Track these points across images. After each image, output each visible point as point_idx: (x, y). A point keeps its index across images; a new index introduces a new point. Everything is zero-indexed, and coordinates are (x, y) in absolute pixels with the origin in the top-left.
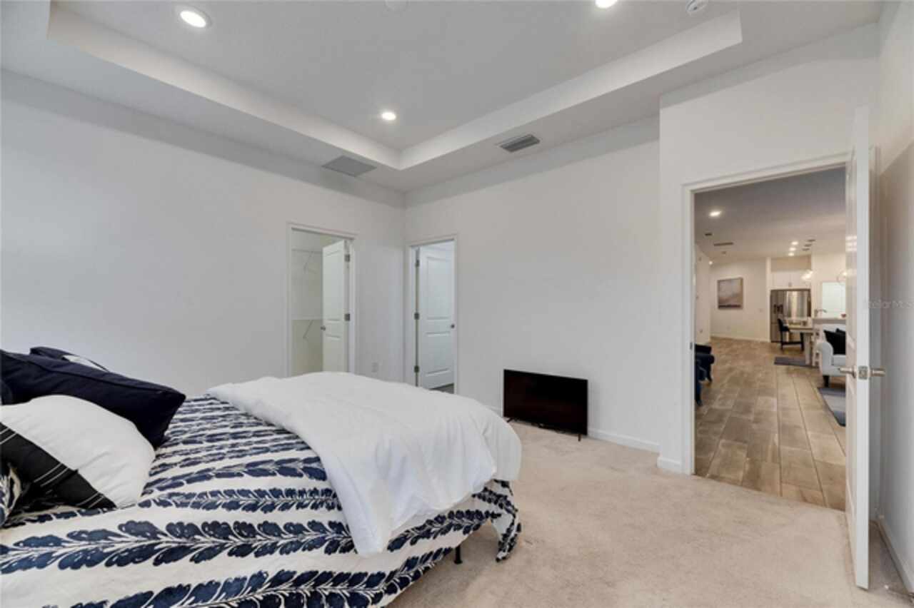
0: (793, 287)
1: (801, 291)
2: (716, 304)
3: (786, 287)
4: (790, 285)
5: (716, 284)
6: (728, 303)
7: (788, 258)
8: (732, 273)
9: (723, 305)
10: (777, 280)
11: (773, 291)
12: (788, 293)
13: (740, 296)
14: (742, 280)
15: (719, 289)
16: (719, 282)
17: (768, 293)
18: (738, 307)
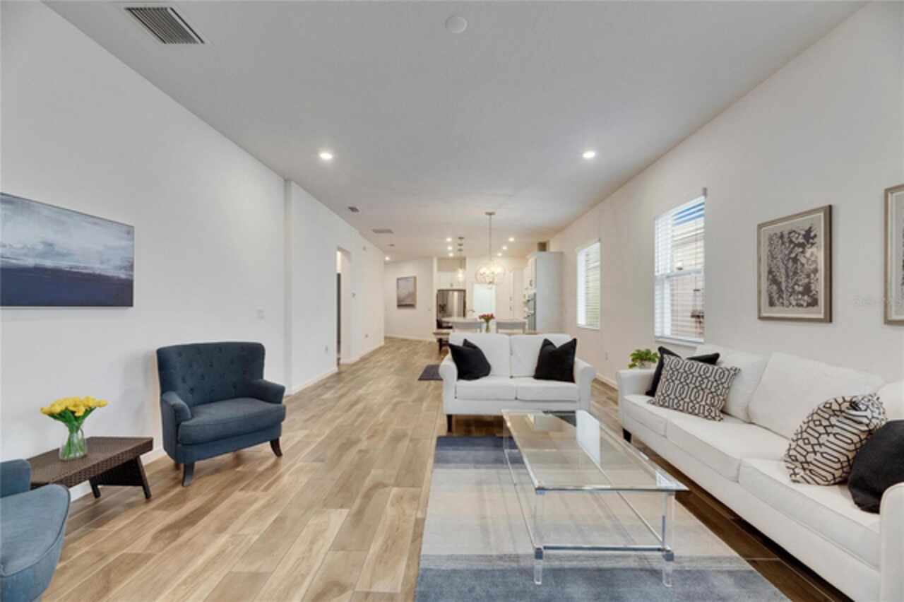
0: (455, 287)
1: (459, 291)
2: (395, 304)
3: (448, 287)
4: (452, 285)
5: (395, 282)
6: (405, 303)
7: (449, 259)
8: (408, 271)
9: (400, 306)
10: (442, 280)
11: (439, 291)
12: (451, 293)
13: (413, 295)
14: (415, 278)
15: (398, 287)
16: (398, 279)
17: (435, 292)
18: (412, 306)
